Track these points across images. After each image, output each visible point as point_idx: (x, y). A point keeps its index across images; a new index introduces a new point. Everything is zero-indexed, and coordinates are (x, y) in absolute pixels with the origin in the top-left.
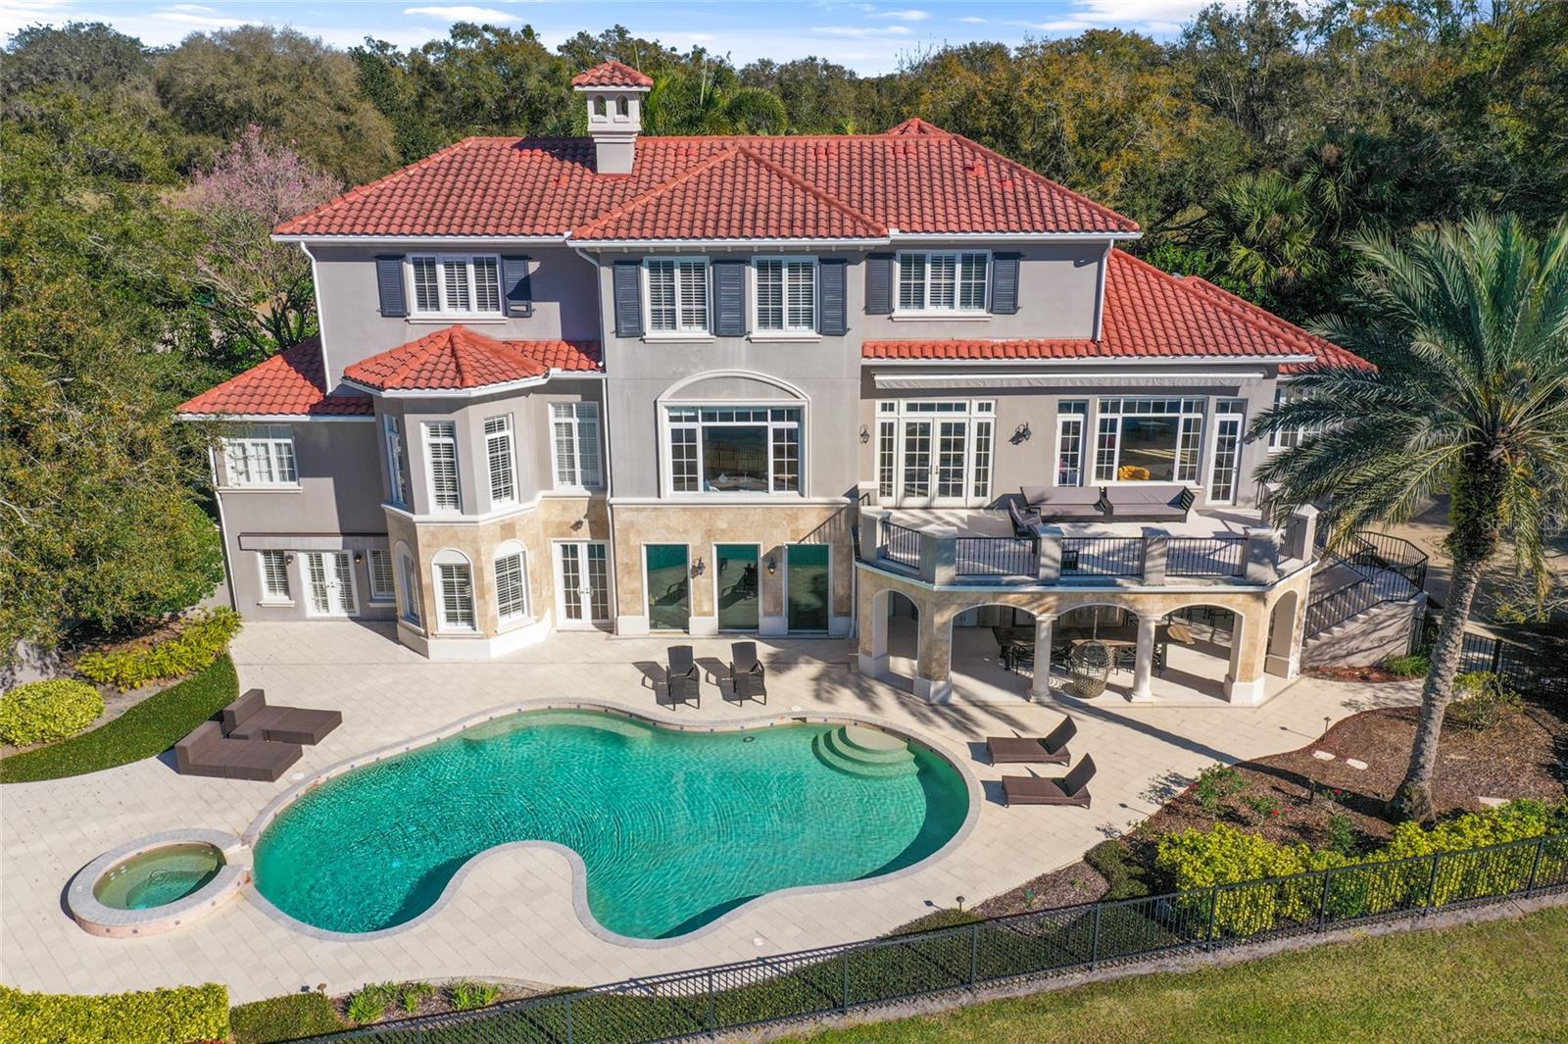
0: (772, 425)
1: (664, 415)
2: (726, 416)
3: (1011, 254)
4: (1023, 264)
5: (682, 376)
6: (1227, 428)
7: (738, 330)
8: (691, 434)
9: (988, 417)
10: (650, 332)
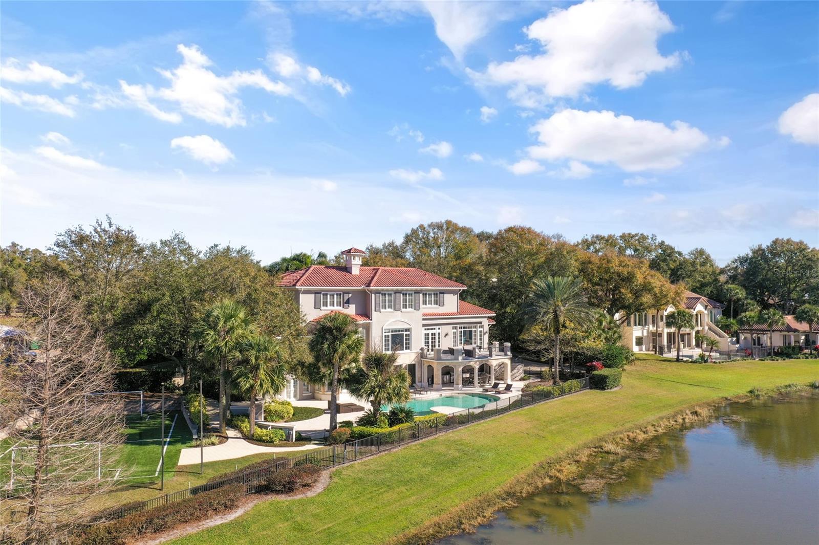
0: (405, 333)
1: (384, 331)
2: (395, 331)
3: (443, 292)
4: (445, 295)
5: (388, 321)
6: (480, 332)
7: (399, 310)
8: (388, 336)
9: (440, 331)
10: (382, 310)
